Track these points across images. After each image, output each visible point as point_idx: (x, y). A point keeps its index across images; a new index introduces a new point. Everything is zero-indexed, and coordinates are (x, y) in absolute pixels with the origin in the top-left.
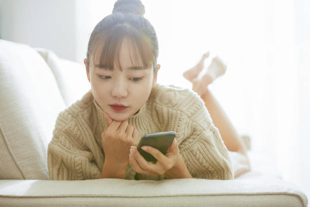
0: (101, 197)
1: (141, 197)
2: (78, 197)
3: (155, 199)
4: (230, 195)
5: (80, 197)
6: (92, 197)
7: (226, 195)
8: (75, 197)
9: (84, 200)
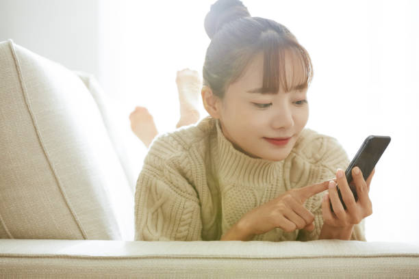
0: (210, 258)
1: (267, 259)
2: (177, 258)
3: (287, 262)
4: (390, 256)
5: (180, 258)
6: (197, 258)
7: (384, 256)
8: (174, 258)
9: (186, 262)
